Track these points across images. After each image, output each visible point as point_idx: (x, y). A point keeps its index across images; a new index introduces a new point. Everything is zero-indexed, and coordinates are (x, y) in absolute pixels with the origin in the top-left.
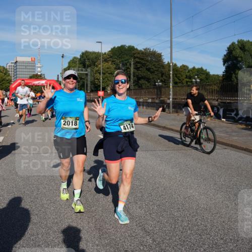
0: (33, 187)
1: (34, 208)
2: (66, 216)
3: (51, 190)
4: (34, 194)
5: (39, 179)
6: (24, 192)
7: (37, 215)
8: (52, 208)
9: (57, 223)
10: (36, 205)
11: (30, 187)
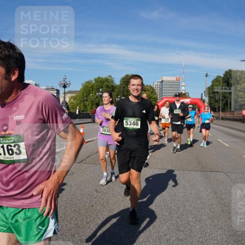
0: (179, 203)
1: (180, 224)
2: (211, 237)
3: (197, 208)
4: (181, 210)
5: (185, 196)
6: (171, 207)
7: (183, 231)
8: (198, 227)
9: (202, 242)
10: (182, 221)
11: (176, 203)
